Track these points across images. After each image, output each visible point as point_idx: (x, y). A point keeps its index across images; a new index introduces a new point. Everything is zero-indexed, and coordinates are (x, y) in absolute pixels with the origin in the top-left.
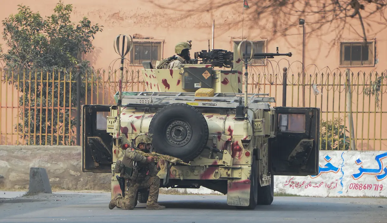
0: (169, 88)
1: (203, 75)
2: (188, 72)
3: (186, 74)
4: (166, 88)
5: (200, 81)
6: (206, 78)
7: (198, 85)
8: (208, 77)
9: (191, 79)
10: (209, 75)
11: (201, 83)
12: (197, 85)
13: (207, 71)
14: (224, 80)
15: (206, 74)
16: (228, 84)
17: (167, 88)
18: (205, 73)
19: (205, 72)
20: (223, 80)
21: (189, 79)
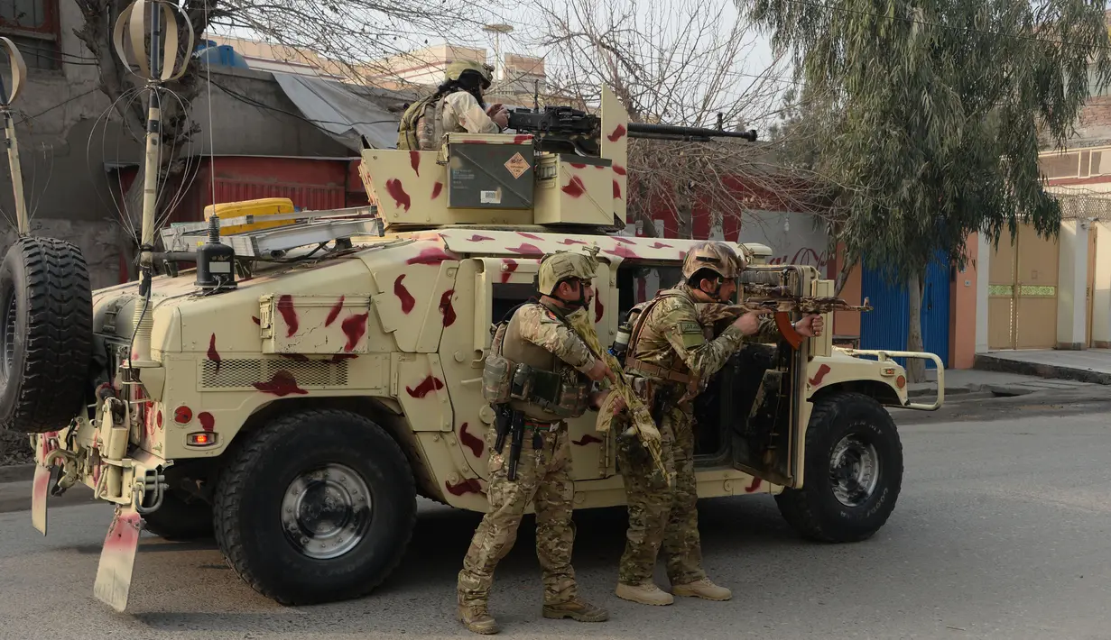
0: (407, 206)
1: (508, 165)
2: (461, 157)
3: (456, 163)
4: (398, 205)
5: (500, 184)
6: (517, 175)
7: (493, 196)
8: (522, 171)
9: (472, 176)
10: (525, 166)
11: (499, 190)
12: (487, 196)
13: (518, 156)
14: (572, 183)
15: (516, 164)
16: (583, 197)
17: (403, 206)
18: (513, 162)
19: (513, 158)
20: (567, 184)
21: (465, 177)
